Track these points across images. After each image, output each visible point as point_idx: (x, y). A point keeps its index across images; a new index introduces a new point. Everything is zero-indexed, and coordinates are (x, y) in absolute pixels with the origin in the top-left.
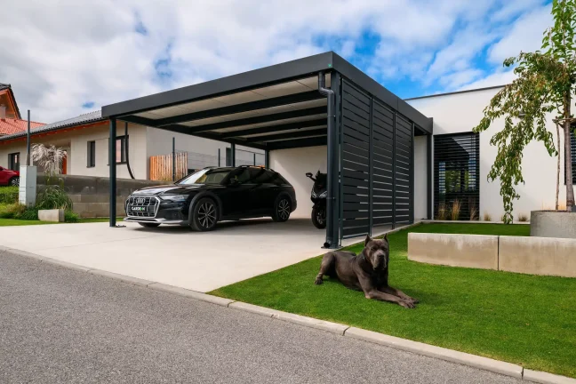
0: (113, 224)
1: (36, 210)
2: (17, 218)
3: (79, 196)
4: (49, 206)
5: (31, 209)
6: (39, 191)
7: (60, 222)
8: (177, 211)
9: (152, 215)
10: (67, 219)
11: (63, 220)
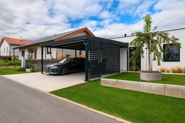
0: (42, 73)
1: (25, 69)
2: (21, 71)
3: (36, 64)
4: (28, 68)
5: (24, 69)
6: (26, 64)
7: (31, 72)
8: (55, 71)
9: (50, 72)
10: (32, 71)
11: (31, 71)
